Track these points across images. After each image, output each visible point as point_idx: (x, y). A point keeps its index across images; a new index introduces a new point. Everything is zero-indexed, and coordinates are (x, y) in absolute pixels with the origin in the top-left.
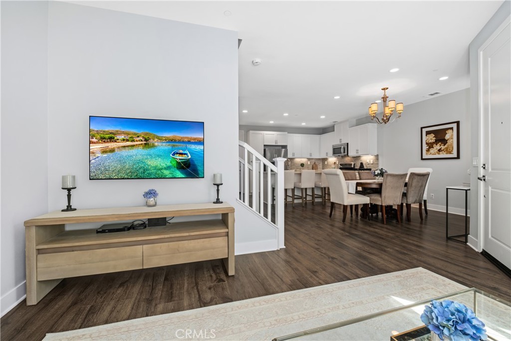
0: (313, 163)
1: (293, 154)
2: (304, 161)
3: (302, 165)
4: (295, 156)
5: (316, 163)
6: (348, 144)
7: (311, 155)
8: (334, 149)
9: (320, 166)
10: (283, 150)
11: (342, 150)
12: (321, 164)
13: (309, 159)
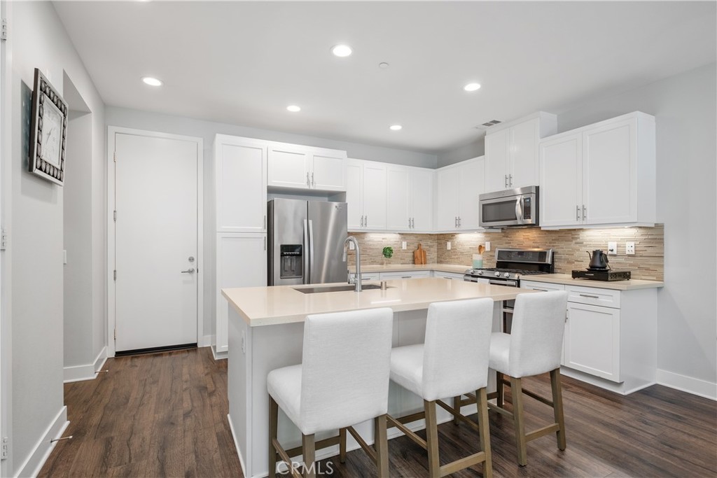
0: (413, 247)
1: (364, 221)
2: (391, 239)
3: (387, 252)
4: (370, 227)
5: (424, 247)
6: (537, 188)
7: (411, 223)
8: (485, 207)
9: (432, 254)
10: (335, 204)
11: (519, 210)
12: (435, 249)
13: (404, 235)
